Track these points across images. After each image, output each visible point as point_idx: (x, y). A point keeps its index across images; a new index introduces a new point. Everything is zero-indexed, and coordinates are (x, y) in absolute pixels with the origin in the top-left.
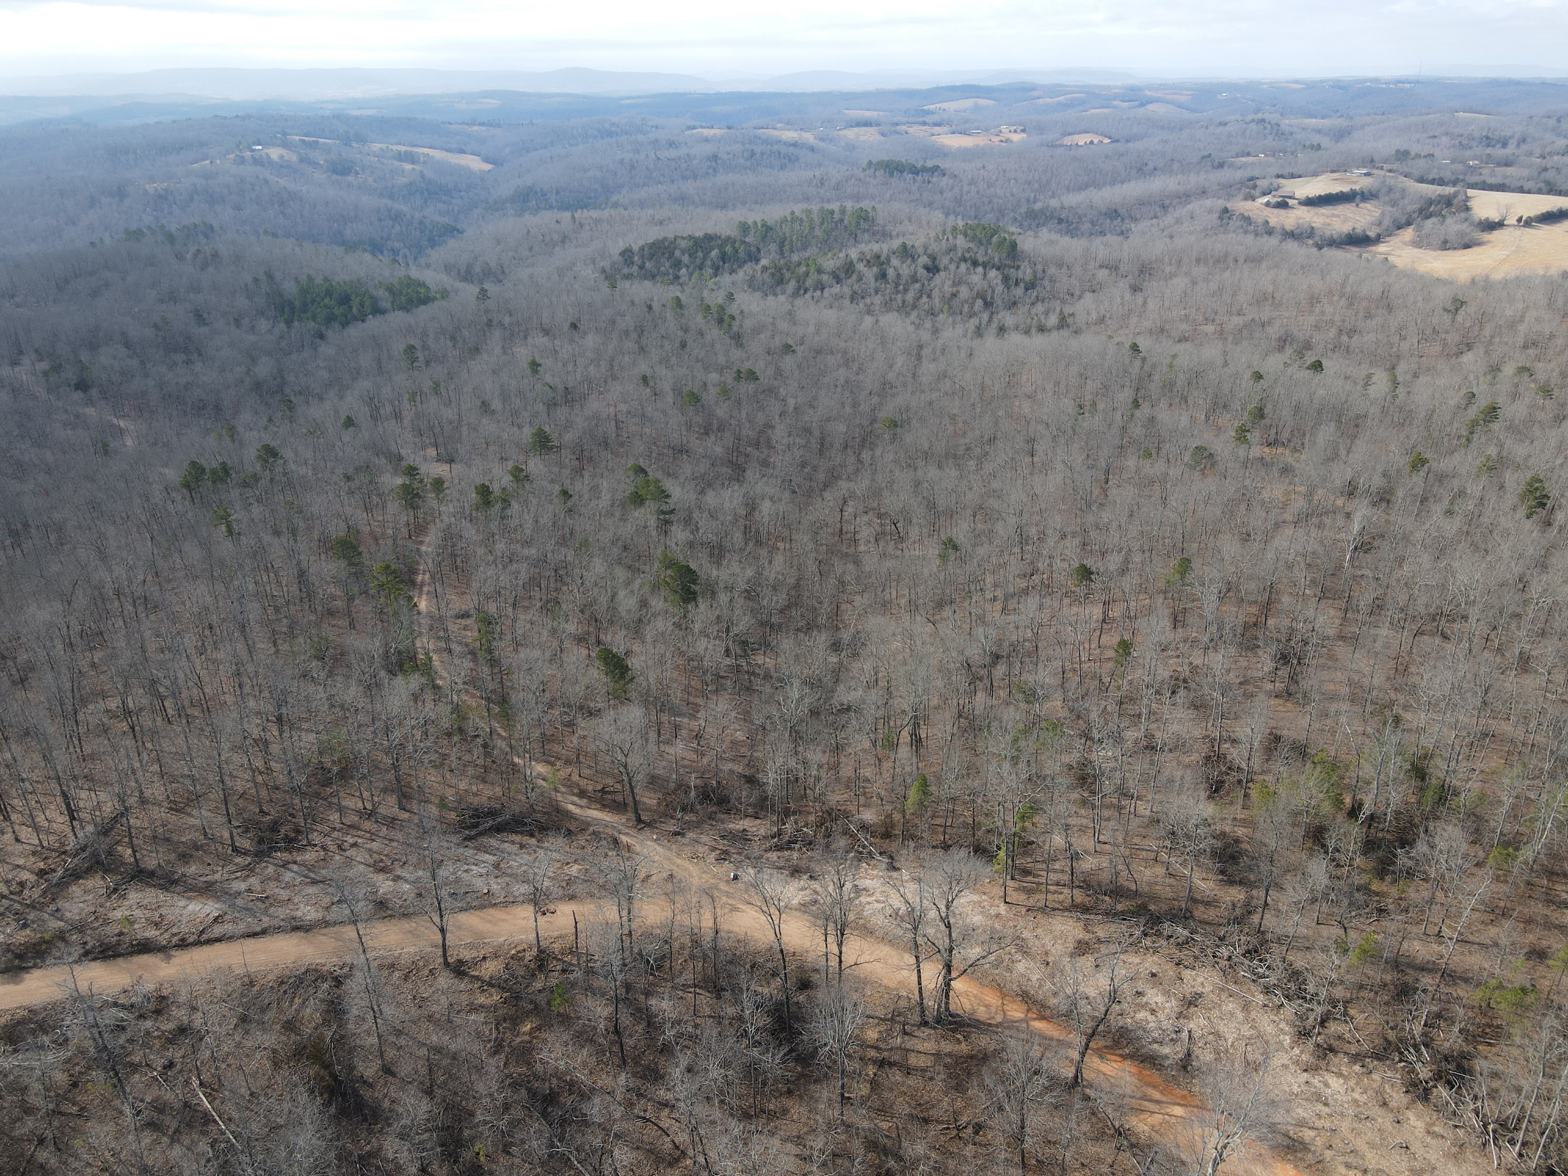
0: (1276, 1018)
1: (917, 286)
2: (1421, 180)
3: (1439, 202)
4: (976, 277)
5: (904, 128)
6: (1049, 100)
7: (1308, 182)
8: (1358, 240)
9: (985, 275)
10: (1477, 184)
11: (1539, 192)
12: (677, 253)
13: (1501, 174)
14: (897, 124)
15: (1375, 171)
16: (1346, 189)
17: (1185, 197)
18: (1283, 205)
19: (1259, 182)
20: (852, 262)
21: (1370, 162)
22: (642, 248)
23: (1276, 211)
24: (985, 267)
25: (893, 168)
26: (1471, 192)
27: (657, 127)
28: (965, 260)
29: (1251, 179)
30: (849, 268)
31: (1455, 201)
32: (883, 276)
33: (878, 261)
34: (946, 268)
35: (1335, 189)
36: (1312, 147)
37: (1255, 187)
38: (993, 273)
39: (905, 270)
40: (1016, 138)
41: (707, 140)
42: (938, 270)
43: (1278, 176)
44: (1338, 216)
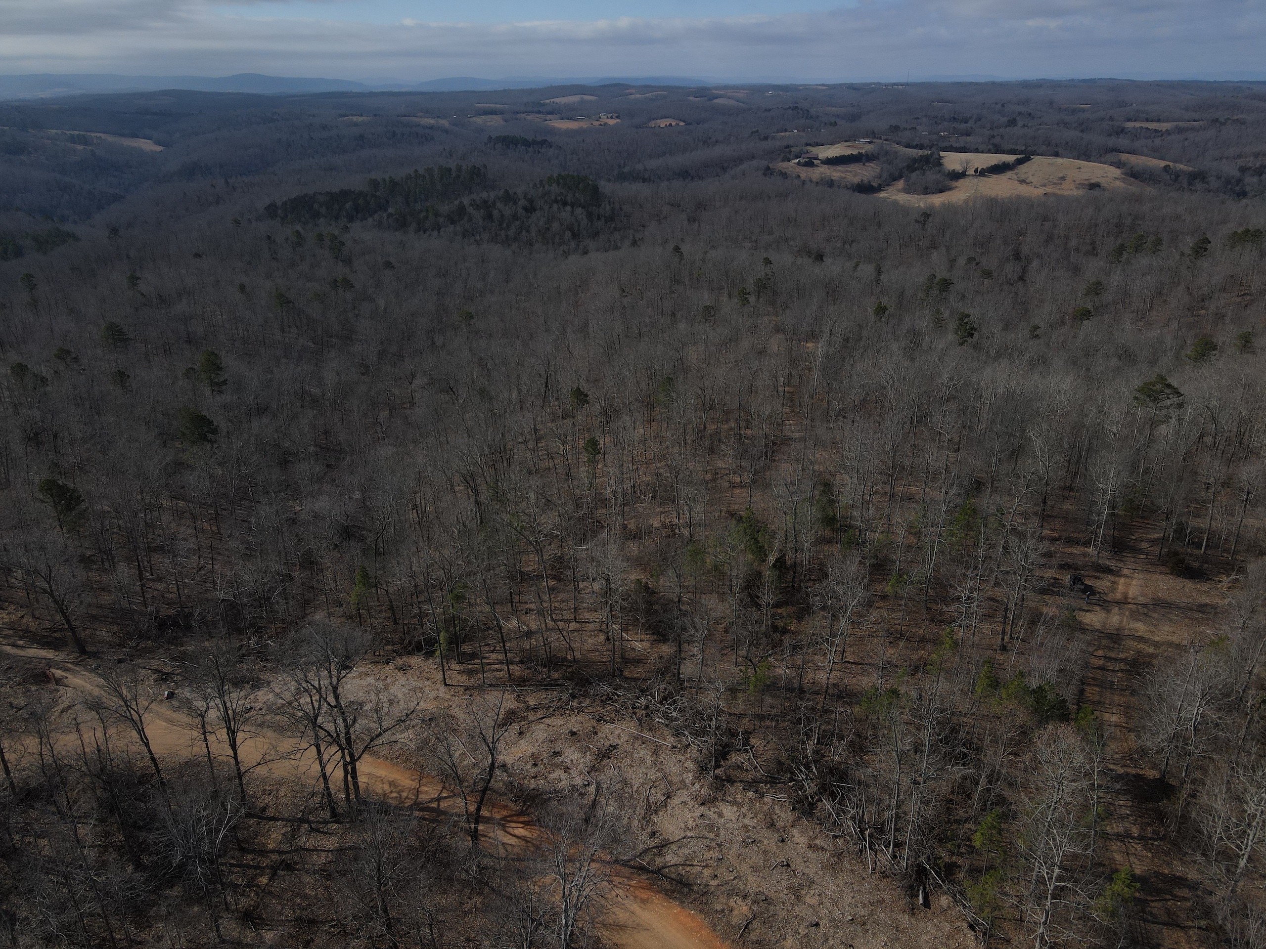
0: (683, 758)
1: (518, 223)
2: (908, 146)
3: (921, 160)
4: (565, 214)
5: (523, 115)
6: (638, 96)
7: (829, 148)
8: (865, 188)
9: (573, 212)
10: (946, 147)
11: (989, 152)
12: (316, 206)
13: (963, 141)
14: (517, 113)
15: (876, 140)
16: (855, 152)
17: (739, 160)
18: (810, 164)
19: (793, 149)
20: (464, 206)
21: (872, 135)
22: (285, 203)
23: (805, 168)
24: (572, 207)
25: (508, 142)
26: (942, 154)
27: (314, 116)
28: (556, 201)
29: (788, 147)
30: (462, 210)
31: (932, 160)
32: (490, 217)
33: (486, 206)
34: (541, 208)
35: (848, 152)
36: (831, 124)
37: (790, 152)
38: (579, 211)
39: (508, 211)
40: (612, 122)
41: (356, 125)
42: (535, 210)
43: (807, 145)
44: (850, 172)
